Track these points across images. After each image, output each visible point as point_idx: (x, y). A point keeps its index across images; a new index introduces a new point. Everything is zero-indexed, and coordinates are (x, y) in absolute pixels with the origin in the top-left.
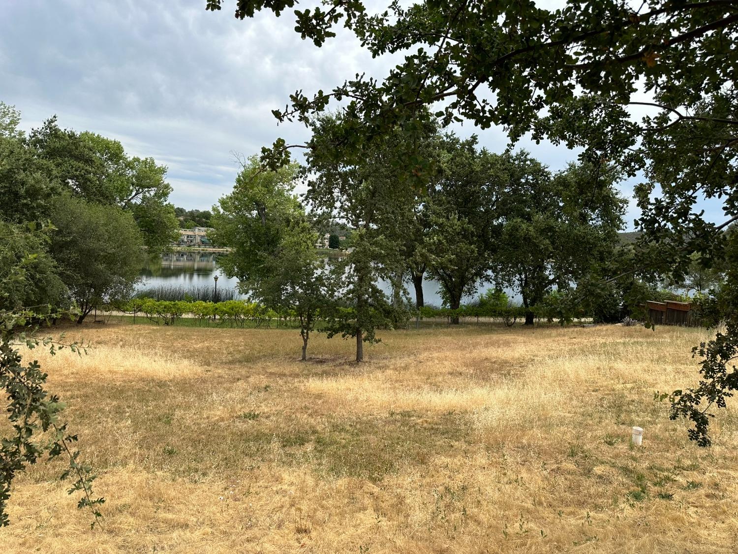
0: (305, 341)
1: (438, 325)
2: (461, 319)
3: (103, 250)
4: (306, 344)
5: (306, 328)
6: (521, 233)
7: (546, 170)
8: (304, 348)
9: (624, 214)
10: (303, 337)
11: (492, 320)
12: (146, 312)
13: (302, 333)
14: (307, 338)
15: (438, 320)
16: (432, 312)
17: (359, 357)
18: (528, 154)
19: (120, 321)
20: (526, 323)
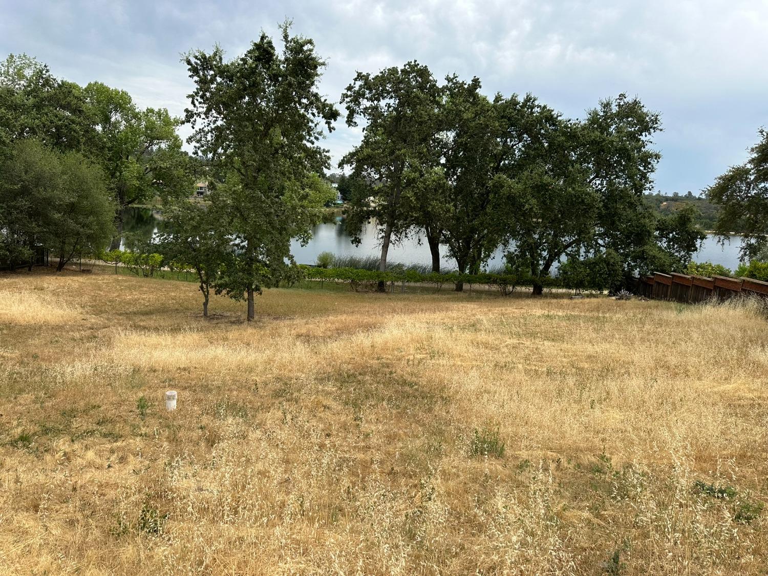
0: (206, 297)
1: (425, 290)
2: (466, 286)
3: (60, 199)
4: (207, 301)
5: (205, 283)
6: (504, 191)
7: (559, 118)
8: (206, 304)
9: (652, 171)
10: (204, 292)
11: (486, 287)
12: (124, 263)
13: (202, 287)
14: (208, 293)
15: (426, 285)
16: (447, 277)
17: (250, 317)
18: (535, 100)
19: (103, 270)
20: (534, 293)
